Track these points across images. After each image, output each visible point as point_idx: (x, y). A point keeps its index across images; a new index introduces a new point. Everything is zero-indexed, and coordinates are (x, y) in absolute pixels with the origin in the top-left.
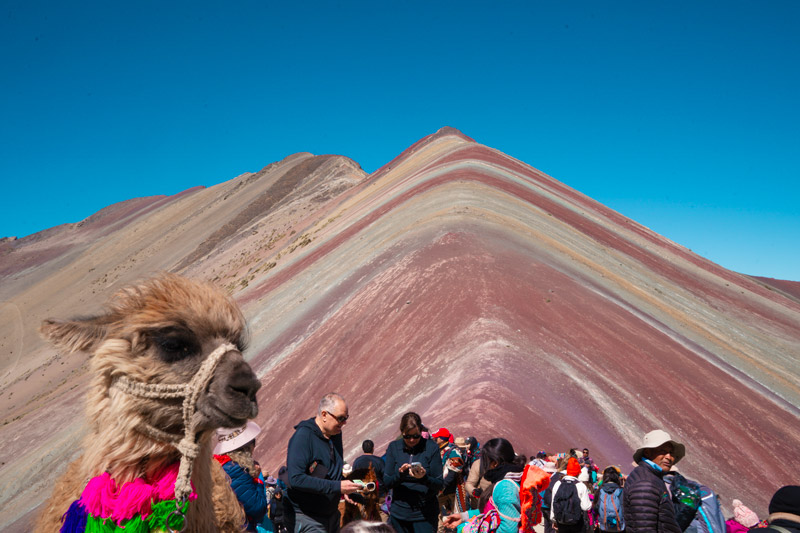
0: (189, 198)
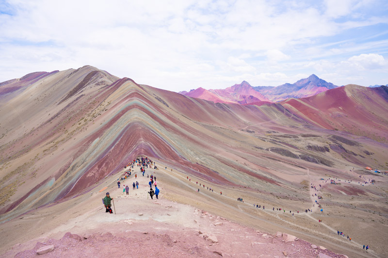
0: (55, 74)
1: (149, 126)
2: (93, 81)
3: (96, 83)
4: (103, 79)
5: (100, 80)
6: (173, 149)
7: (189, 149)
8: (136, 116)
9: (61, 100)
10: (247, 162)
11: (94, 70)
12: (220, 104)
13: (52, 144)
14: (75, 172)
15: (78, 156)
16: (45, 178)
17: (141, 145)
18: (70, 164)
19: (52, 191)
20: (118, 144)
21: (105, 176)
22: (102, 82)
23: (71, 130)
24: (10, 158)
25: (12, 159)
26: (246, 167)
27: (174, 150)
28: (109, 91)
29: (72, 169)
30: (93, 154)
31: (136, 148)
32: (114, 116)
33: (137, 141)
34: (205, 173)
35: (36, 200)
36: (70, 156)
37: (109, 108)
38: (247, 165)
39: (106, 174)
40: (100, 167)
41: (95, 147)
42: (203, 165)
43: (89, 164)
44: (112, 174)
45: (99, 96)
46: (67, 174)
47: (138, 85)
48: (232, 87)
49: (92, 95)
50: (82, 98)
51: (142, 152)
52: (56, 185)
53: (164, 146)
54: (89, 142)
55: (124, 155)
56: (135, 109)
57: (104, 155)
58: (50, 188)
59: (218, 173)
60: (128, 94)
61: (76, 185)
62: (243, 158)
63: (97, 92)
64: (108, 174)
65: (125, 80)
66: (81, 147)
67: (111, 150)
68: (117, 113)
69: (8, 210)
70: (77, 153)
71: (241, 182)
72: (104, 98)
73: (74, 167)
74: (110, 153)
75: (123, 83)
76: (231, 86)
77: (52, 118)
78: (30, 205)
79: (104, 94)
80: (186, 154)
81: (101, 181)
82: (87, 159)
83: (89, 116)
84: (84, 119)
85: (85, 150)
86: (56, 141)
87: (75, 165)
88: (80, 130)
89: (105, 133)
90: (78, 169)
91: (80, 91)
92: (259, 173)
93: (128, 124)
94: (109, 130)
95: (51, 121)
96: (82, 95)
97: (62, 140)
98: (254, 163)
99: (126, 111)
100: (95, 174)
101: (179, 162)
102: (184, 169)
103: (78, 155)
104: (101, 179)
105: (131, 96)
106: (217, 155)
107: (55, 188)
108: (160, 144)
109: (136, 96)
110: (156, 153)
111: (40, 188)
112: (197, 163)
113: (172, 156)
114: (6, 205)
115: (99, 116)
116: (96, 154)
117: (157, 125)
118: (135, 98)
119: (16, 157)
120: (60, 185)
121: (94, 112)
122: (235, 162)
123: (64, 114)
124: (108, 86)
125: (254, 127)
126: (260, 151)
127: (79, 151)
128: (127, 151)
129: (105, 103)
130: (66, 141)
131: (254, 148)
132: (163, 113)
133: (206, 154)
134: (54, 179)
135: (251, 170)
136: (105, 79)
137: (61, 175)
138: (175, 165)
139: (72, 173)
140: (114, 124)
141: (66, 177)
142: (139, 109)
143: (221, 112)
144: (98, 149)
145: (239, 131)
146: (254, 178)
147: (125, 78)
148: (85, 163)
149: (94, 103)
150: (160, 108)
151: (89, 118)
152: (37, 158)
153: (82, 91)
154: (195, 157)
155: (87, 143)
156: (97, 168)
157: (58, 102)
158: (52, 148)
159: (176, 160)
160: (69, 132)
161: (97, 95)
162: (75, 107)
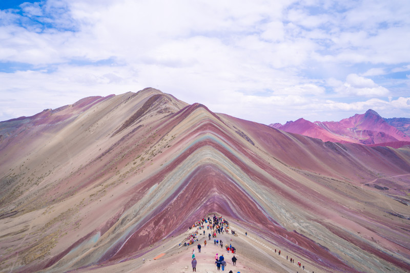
0: (110, 99)
1: (225, 171)
2: (155, 107)
3: (159, 110)
4: (167, 105)
5: (164, 107)
6: (259, 208)
7: (284, 209)
8: (208, 156)
9: (115, 131)
10: (376, 237)
11: (156, 94)
12: (331, 143)
13: (100, 188)
14: (125, 227)
15: (130, 207)
16: (90, 231)
17: (214, 197)
18: (119, 216)
19: (96, 250)
20: (182, 194)
21: (163, 237)
22: (166, 109)
23: (124, 170)
24: (54, 200)
25: (56, 202)
26: (374, 244)
27: (261, 209)
28: (174, 120)
29: (122, 223)
30: (149, 205)
31: (207, 202)
32: (179, 155)
33: (208, 192)
34: (306, 246)
35: (78, 258)
36: (120, 206)
37: (173, 144)
38: (375, 241)
39: (164, 234)
40: (156, 224)
41: (152, 197)
42: (304, 234)
43: (142, 219)
44: (172, 236)
45: (161, 127)
46: (115, 229)
47: (214, 114)
48: (350, 118)
49: (152, 126)
50: (139, 129)
51: (215, 208)
52: (101, 241)
53: (246, 201)
54: (144, 188)
55: (189, 210)
56: (207, 146)
57: (163, 208)
58: (94, 245)
59: (327, 249)
60: (199, 126)
61: (125, 245)
62: (368, 229)
63: (158, 122)
64: (166, 234)
65: (197, 106)
66: (134, 194)
67: (172, 202)
68: (183, 151)
69: (47, 266)
70: (129, 202)
71: (366, 268)
72: (167, 130)
73: (124, 220)
74: (170, 205)
75: (193, 110)
76: (348, 118)
77: (103, 155)
78: (71, 263)
79: (168, 124)
80: (279, 216)
81: (156, 244)
82: (141, 211)
83: (146, 153)
84: (140, 158)
85: (139, 199)
86: (105, 184)
87: (126, 217)
88: (134, 171)
89: (166, 178)
90: (129, 223)
91: (138, 121)
92: (397, 256)
93: (197, 167)
94: (171, 173)
95: (101, 158)
96: (140, 126)
97: (112, 184)
98: (389, 240)
99: (196, 149)
100: (149, 232)
101: (267, 227)
102: (275, 238)
103: (130, 204)
104: (157, 240)
105: (203, 128)
106: (327, 221)
107: (99, 246)
108: (240, 198)
109: (210, 129)
110: (235, 211)
111: (82, 243)
112: (295, 232)
113: (258, 218)
114: (45, 259)
115: (160, 154)
116: (153, 206)
117: (238, 170)
118: (208, 131)
119: (60, 200)
120: (106, 242)
121: (153, 149)
122: (356, 234)
123: (117, 150)
124: (173, 115)
125: (387, 181)
126: (397, 220)
127: (132, 200)
128: (194, 205)
129: (168, 137)
130: (117, 185)
131: (387, 214)
132: (246, 154)
133: (309, 219)
134: (99, 233)
135: (383, 249)
136: (170, 105)
137: (108, 229)
138: (261, 231)
139: (122, 229)
140: (179, 166)
141: (113, 232)
142: (213, 146)
143: (333, 156)
144: (155, 199)
145: (362, 187)
146: (389, 263)
147: (196, 104)
148: (138, 216)
149: (153, 137)
150: (243, 146)
151: (147, 156)
152: (82, 204)
153: (140, 121)
154: (292, 221)
155: (142, 190)
156: (152, 225)
157: (111, 134)
158: (100, 192)
159: (263, 224)
160: (122, 173)
161: (159, 126)
162: (131, 141)
